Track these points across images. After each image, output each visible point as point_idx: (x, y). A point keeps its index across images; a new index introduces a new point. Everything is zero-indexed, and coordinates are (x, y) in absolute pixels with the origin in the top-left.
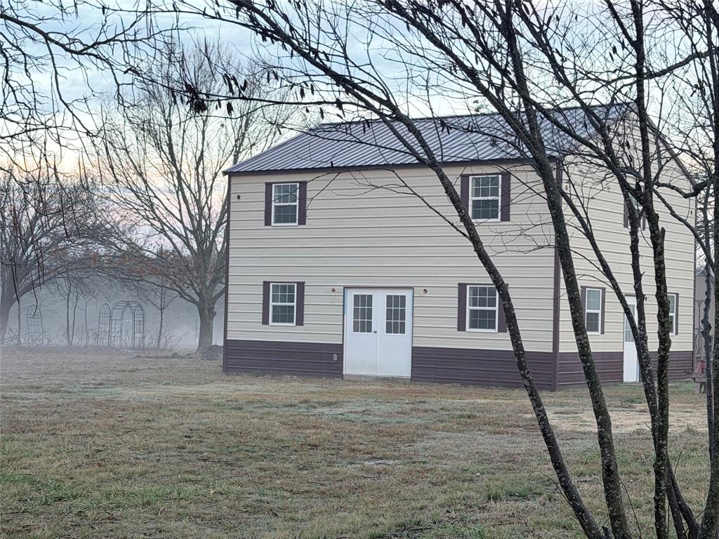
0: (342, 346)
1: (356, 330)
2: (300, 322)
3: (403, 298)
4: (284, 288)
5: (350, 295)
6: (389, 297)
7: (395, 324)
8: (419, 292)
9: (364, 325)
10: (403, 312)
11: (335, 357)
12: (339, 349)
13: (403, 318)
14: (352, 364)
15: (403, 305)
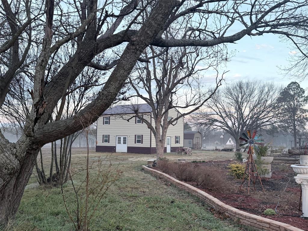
0: (116, 147)
1: (118, 143)
2: (109, 142)
3: (126, 137)
4: (106, 136)
5: (117, 137)
6: (124, 137)
7: (125, 143)
8: (128, 136)
9: (119, 143)
10: (126, 140)
11: (115, 149)
12: (115, 147)
13: (126, 141)
14: (118, 150)
15: (126, 139)
